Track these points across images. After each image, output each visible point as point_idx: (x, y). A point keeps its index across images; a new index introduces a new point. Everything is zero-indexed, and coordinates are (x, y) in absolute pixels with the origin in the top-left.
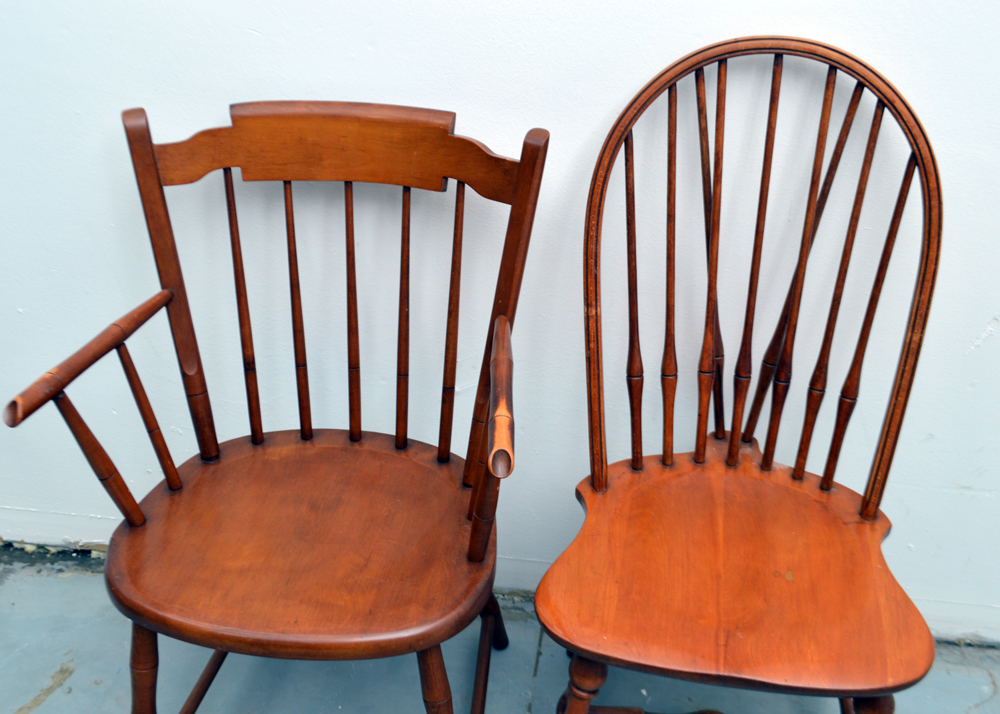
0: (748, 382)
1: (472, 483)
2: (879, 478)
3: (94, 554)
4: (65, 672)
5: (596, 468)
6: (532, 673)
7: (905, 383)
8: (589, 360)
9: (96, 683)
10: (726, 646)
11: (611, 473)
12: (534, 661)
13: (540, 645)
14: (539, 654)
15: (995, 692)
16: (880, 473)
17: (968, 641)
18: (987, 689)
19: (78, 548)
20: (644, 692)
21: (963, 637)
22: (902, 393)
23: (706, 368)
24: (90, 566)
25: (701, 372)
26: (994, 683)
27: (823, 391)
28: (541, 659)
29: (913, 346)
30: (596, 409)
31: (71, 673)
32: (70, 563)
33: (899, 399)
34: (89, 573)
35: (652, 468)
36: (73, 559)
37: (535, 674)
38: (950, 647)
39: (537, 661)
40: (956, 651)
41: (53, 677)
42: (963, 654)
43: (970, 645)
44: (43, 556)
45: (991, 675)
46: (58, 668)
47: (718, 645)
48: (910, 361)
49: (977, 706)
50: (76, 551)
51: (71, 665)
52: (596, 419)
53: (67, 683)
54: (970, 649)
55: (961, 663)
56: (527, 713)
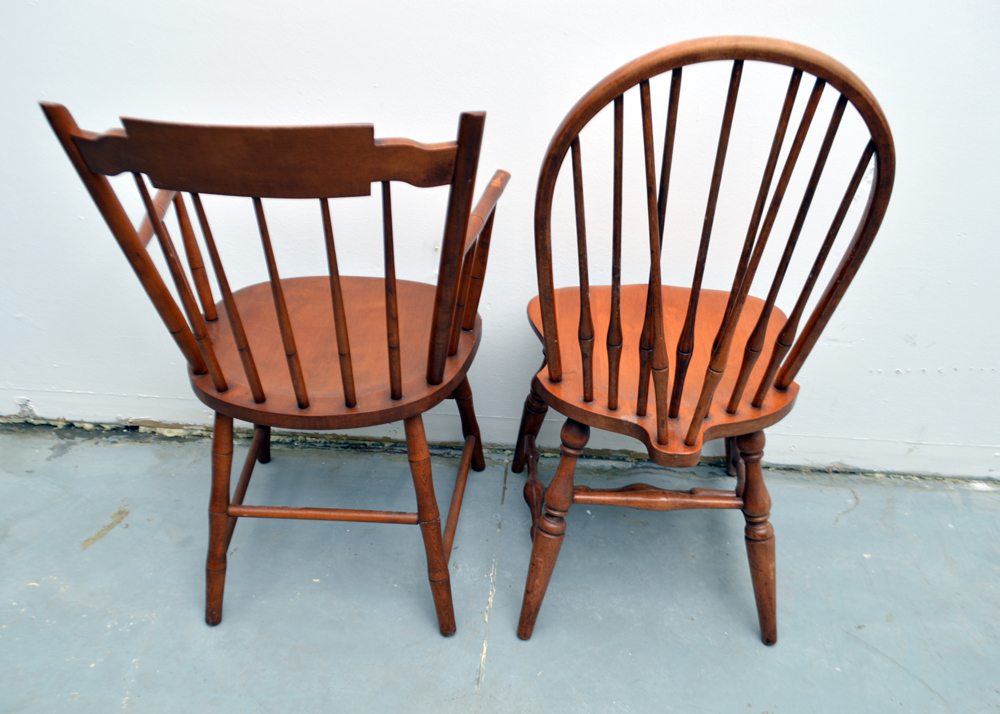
3: (142, 429)
4: (122, 513)
6: (500, 503)
9: (148, 520)
12: (501, 494)
13: (505, 482)
14: (505, 488)
15: (857, 503)
17: (835, 469)
18: (851, 502)
19: (129, 425)
20: (589, 512)
21: (831, 466)
24: (139, 438)
26: (856, 497)
28: (506, 492)
31: (127, 514)
32: (121, 437)
34: (138, 444)
36: (125, 433)
37: (502, 503)
38: (822, 475)
39: (504, 494)
40: (826, 476)
41: (112, 517)
42: (831, 479)
43: (836, 472)
44: (98, 431)
45: (853, 492)
46: (116, 511)
49: (844, 513)
50: (127, 427)
51: (127, 508)
53: (125, 521)
54: (837, 475)
55: (830, 485)
56: (498, 530)
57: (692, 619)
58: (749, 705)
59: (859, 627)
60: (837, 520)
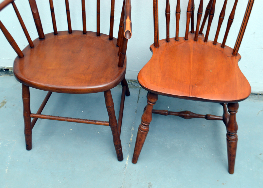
0: (202, 15)
1: (119, 45)
2: (238, 43)
3: (10, 70)
4: (4, 103)
5: (156, 41)
6: (137, 102)
7: (248, 14)
8: (154, 7)
9: (13, 105)
10: (192, 89)
11: (160, 43)
12: (137, 99)
13: (139, 95)
14: (139, 97)
16: (239, 42)
17: (260, 94)
19: (5, 69)
20: (168, 107)
21: (259, 92)
22: (247, 17)
23: (189, 10)
24: (9, 74)
25: (187, 12)
27: (223, 17)
28: (139, 98)
29: (251, 2)
30: (156, 23)
31: (6, 103)
32: (3, 73)
33: (246, 19)
34: (9, 76)
35: (172, 41)
36: (4, 72)
37: (138, 103)
38: (255, 95)
39: (138, 99)
40: (257, 96)
41: (1, 104)
42: (259, 97)
43: (261, 95)
46: (2, 101)
47: (190, 89)
48: (250, 7)
49: (261, 111)
50: (5, 70)
51: (6, 101)
52: (156, 26)
53: (5, 105)
54: (261, 96)
55: (258, 100)
56: (136, 113)
57: (201, 149)
58: (218, 181)
59: (261, 154)
60: (258, 113)
